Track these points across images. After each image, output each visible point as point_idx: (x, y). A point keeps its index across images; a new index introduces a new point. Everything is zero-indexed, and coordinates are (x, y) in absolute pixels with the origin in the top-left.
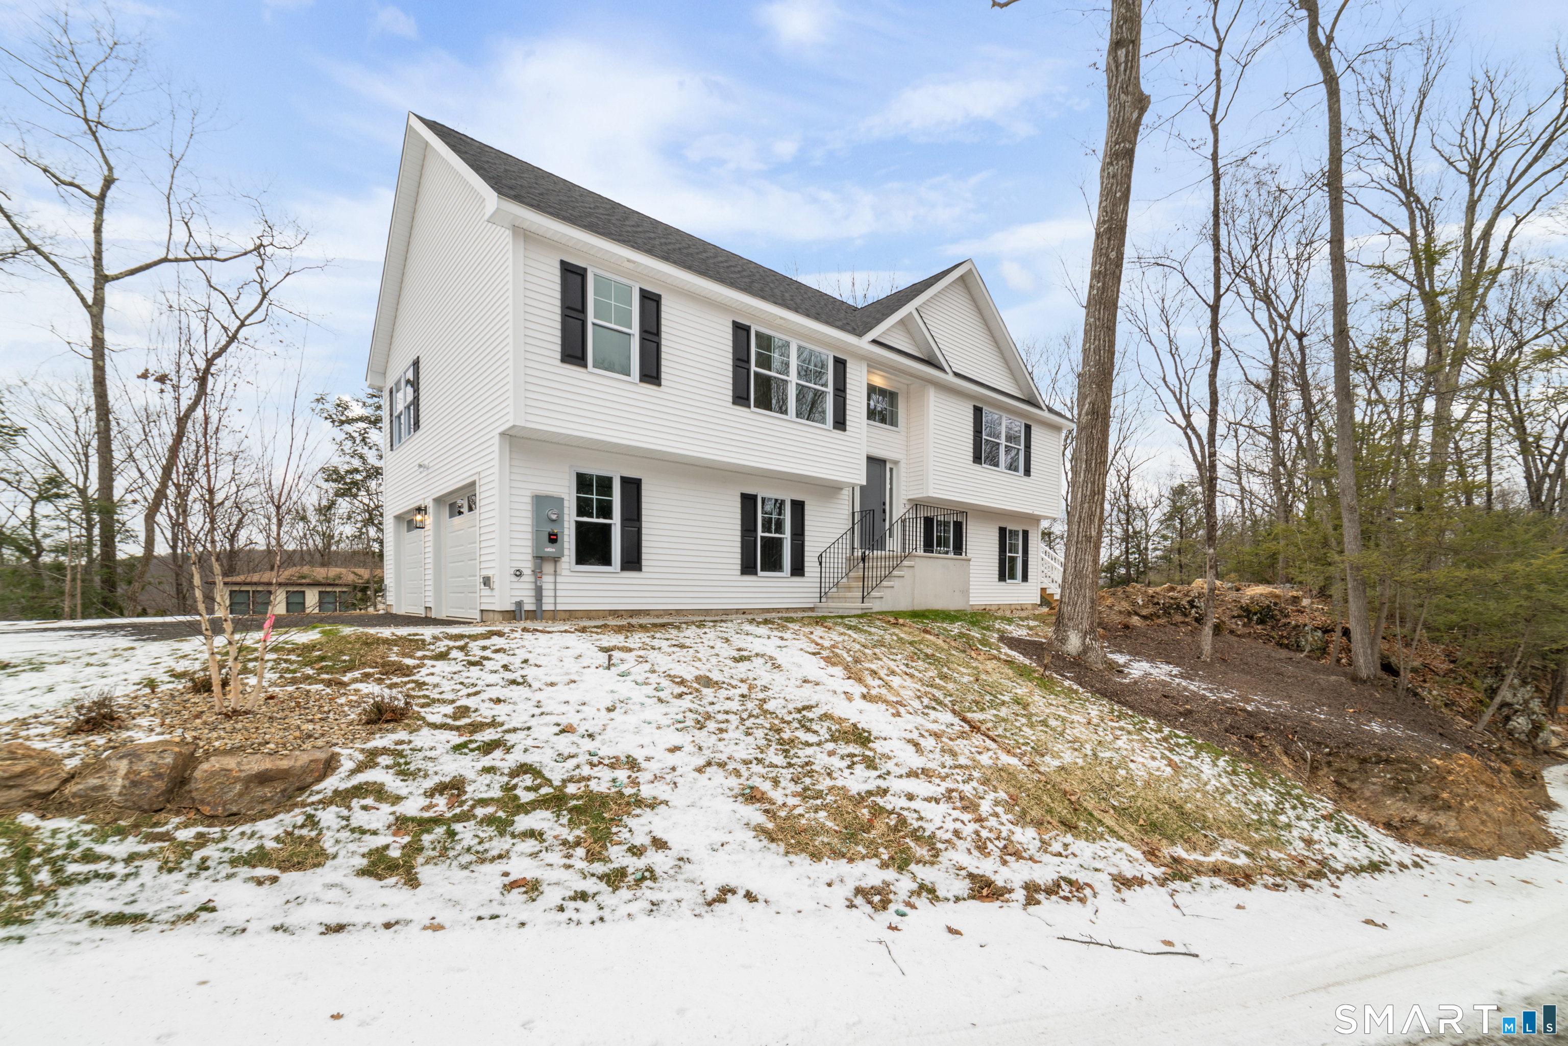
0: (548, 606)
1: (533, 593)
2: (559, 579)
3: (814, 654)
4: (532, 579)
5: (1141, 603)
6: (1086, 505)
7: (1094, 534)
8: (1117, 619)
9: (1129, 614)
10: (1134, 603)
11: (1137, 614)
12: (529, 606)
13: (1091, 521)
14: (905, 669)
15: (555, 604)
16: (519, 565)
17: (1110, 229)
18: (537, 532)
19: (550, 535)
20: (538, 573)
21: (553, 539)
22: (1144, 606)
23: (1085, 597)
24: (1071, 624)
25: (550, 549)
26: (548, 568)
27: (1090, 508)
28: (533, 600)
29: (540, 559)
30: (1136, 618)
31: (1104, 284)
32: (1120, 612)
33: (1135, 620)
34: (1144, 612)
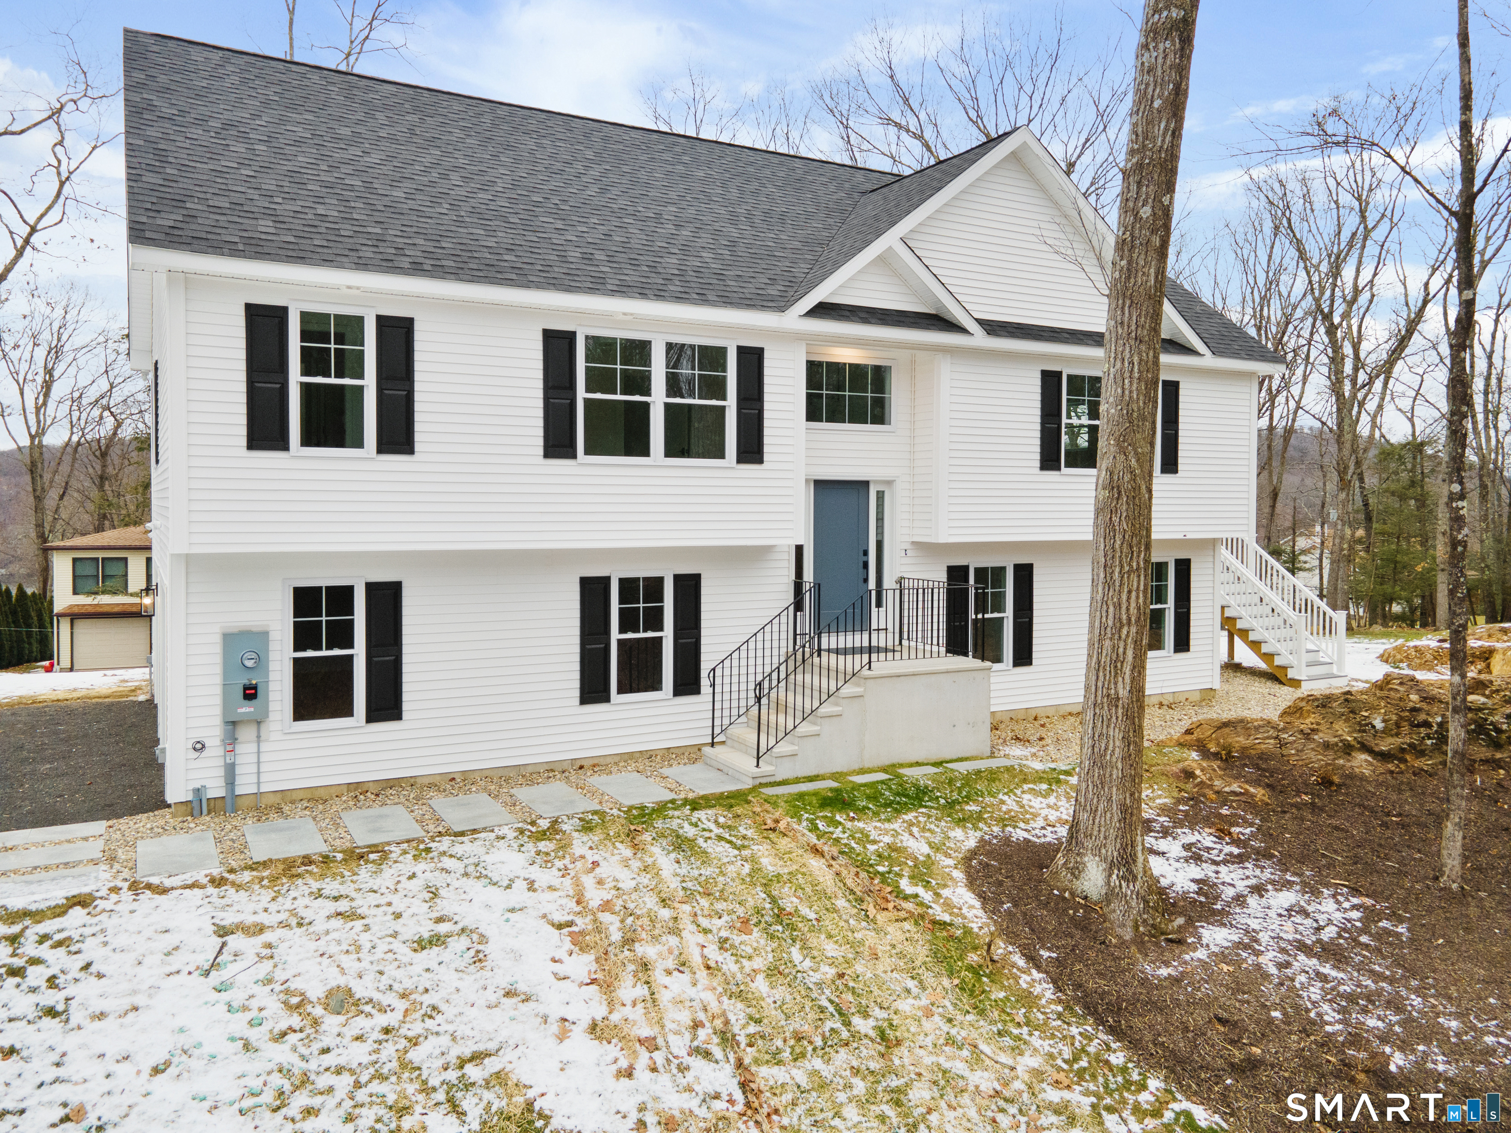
0: (245, 786)
1: (221, 772)
2: (264, 747)
3: (560, 927)
4: (220, 751)
5: (1379, 724)
6: (1107, 643)
7: (1123, 693)
8: (1316, 759)
9: (1347, 749)
10: (1364, 726)
11: (1365, 748)
12: (216, 789)
13: (1117, 671)
14: (713, 954)
15: (259, 783)
16: (197, 735)
17: (1140, 166)
18: (226, 686)
19: (246, 688)
20: (231, 739)
21: (250, 693)
22: (1390, 731)
23: (1110, 800)
24: (1089, 844)
25: (247, 709)
26: (246, 734)
27: (1115, 648)
28: (221, 782)
29: (232, 725)
30: (1362, 757)
31: (1130, 263)
32: (1327, 746)
33: (1361, 762)
34: (1384, 746)
